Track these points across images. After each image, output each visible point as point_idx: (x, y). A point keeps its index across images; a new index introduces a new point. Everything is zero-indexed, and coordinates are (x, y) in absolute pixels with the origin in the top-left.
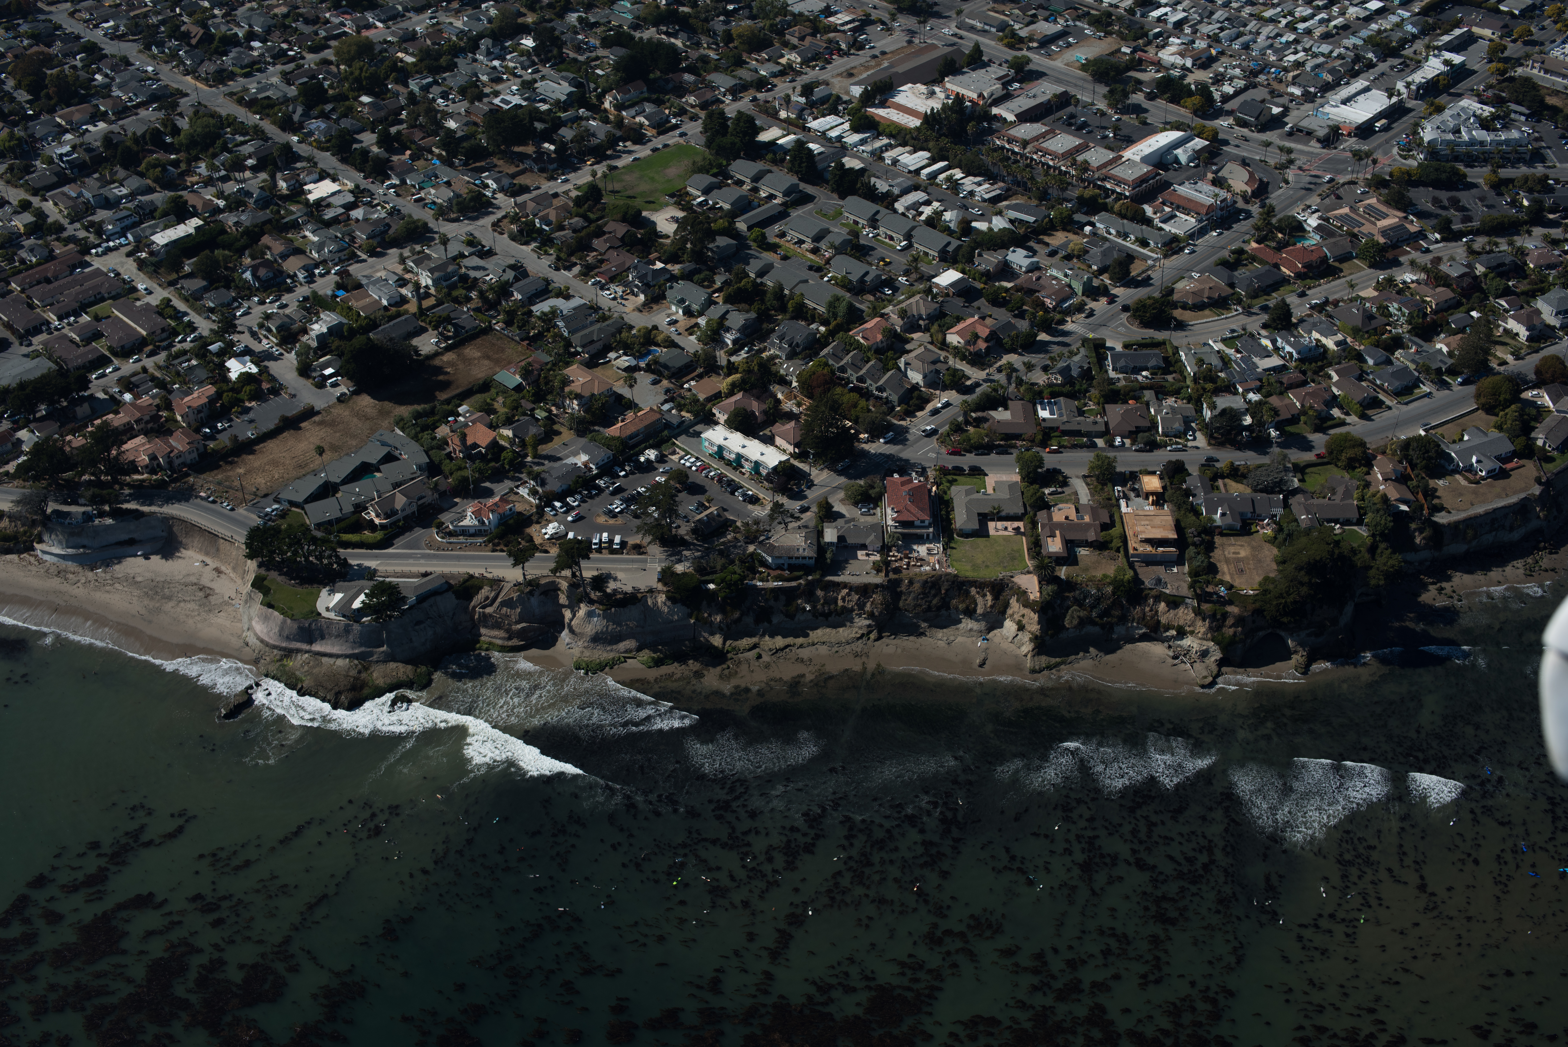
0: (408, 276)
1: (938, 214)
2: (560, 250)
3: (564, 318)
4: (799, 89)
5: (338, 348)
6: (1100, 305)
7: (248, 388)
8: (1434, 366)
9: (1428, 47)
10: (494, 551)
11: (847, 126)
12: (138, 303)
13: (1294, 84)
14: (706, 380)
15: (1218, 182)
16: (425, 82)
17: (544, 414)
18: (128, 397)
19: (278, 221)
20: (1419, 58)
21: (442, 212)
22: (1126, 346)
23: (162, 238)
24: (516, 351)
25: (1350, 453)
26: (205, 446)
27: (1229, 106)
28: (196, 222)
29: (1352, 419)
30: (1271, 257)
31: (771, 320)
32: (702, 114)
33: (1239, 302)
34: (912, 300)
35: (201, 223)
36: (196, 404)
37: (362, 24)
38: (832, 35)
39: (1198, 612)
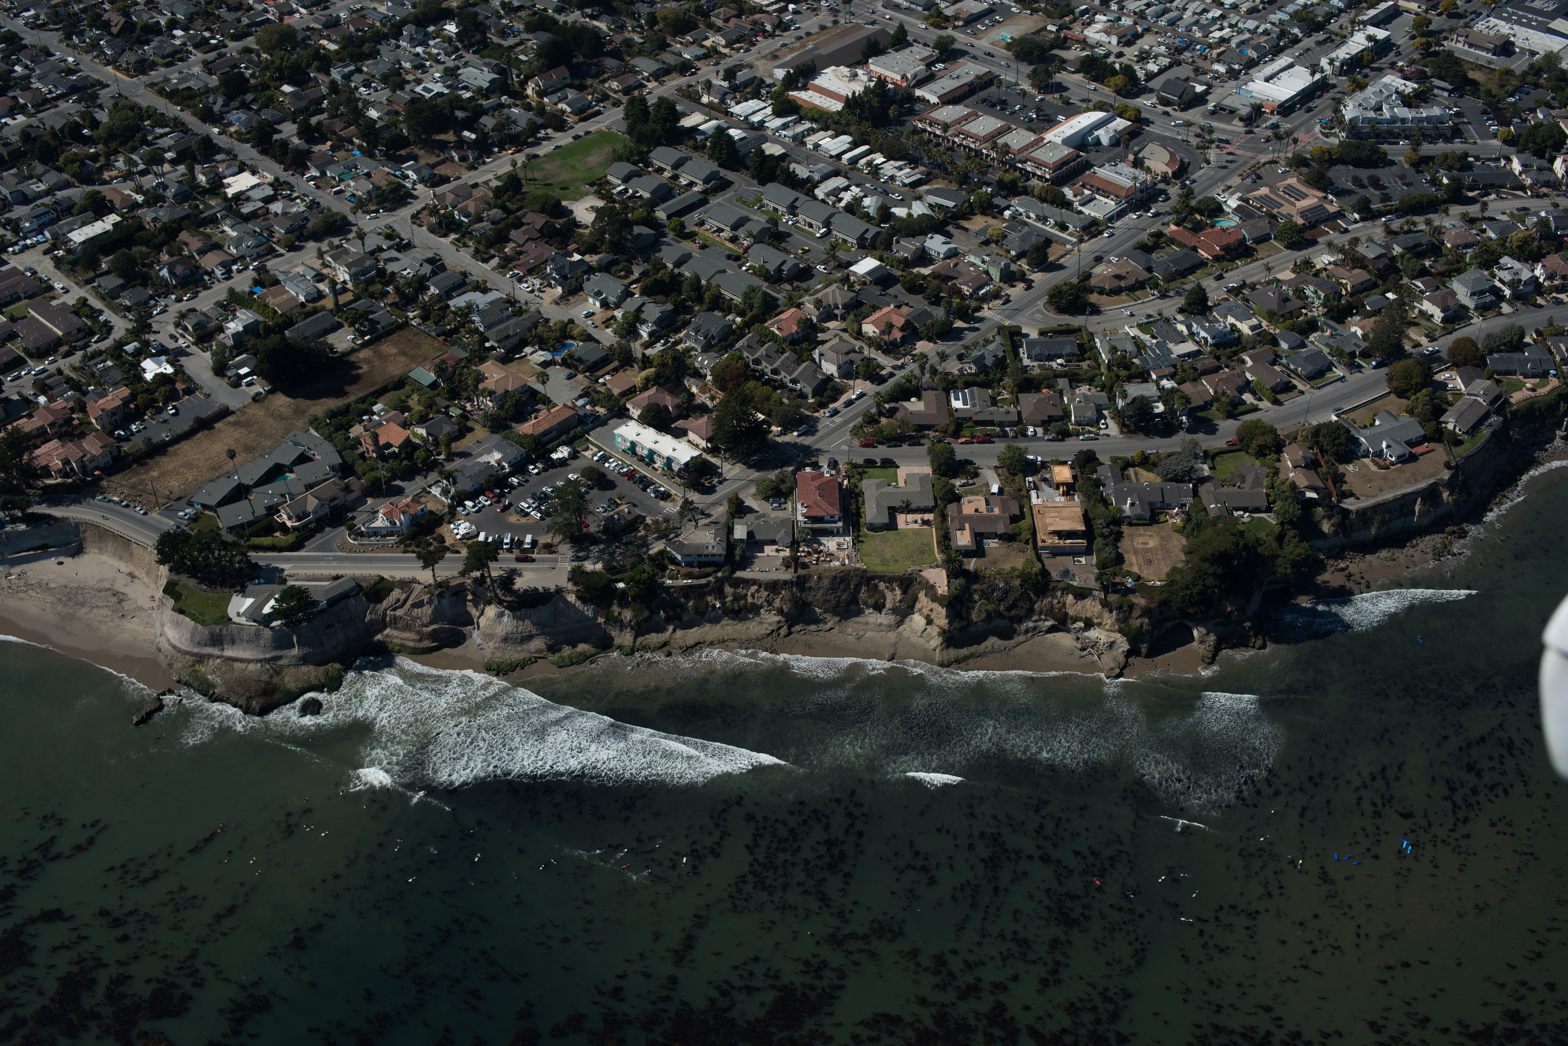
0: (325, 271)
1: (857, 201)
2: (479, 242)
3: (479, 312)
4: (722, 73)
5: (253, 347)
6: (1017, 291)
7: (163, 389)
8: (1348, 350)
9: (1353, 22)
10: (405, 552)
11: (769, 110)
12: (54, 303)
13: (1218, 61)
14: (621, 373)
15: (1138, 163)
16: (346, 70)
17: (459, 412)
18: (42, 399)
19: (196, 216)
20: (1345, 33)
21: (360, 205)
22: (1042, 333)
23: (79, 236)
24: (432, 347)
25: (1259, 441)
26: (119, 448)
27: (1151, 85)
28: (113, 218)
29: (1265, 404)
30: (1190, 239)
31: (689, 310)
32: (625, 99)
33: (1156, 286)
34: (829, 290)
35: (119, 219)
36: (110, 406)
37: (285, 10)
38: (757, 16)
39: (1105, 604)
